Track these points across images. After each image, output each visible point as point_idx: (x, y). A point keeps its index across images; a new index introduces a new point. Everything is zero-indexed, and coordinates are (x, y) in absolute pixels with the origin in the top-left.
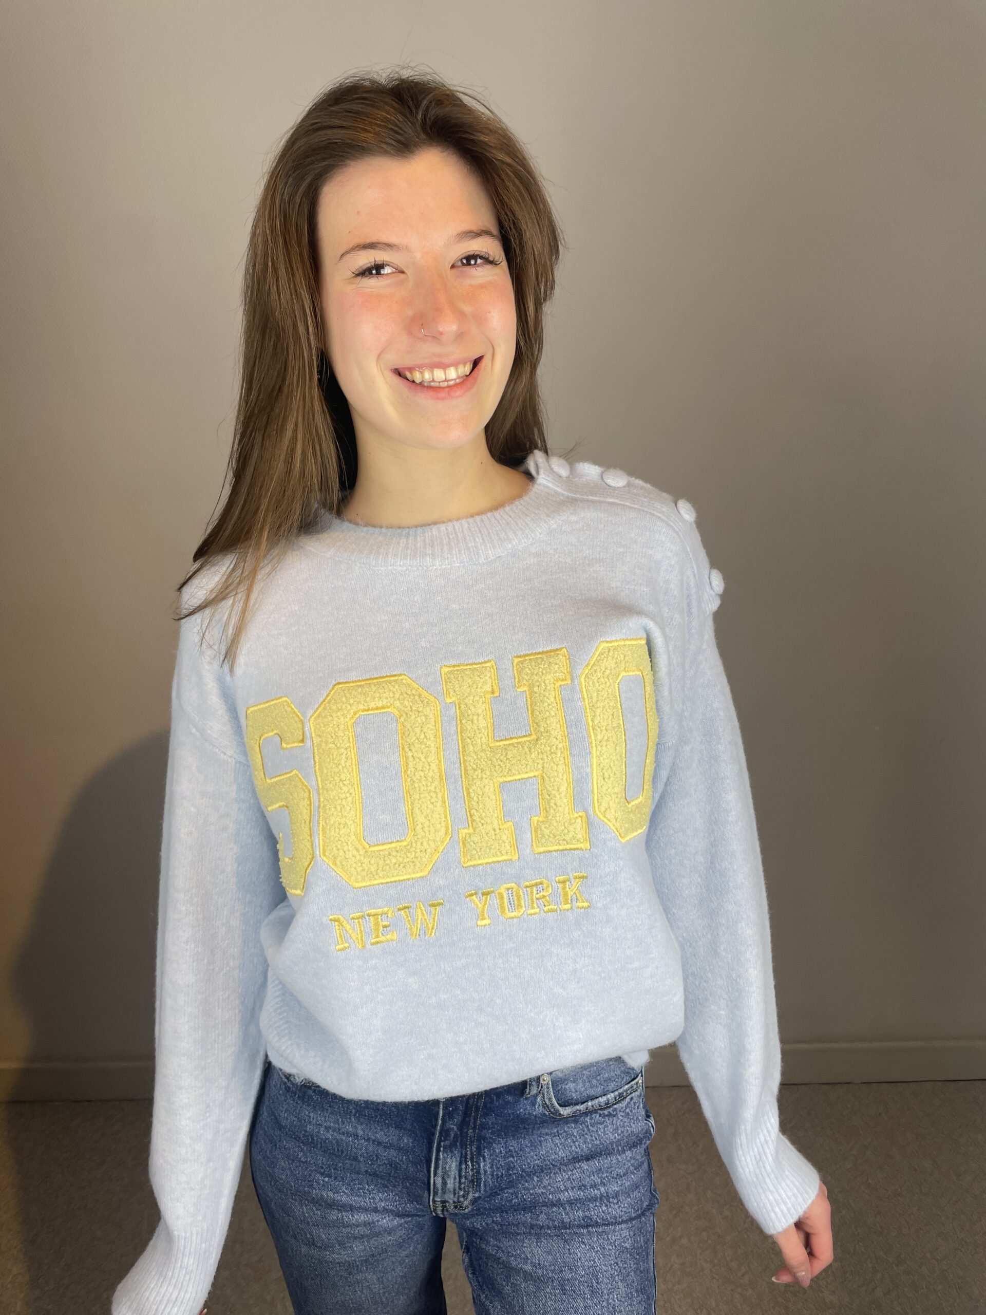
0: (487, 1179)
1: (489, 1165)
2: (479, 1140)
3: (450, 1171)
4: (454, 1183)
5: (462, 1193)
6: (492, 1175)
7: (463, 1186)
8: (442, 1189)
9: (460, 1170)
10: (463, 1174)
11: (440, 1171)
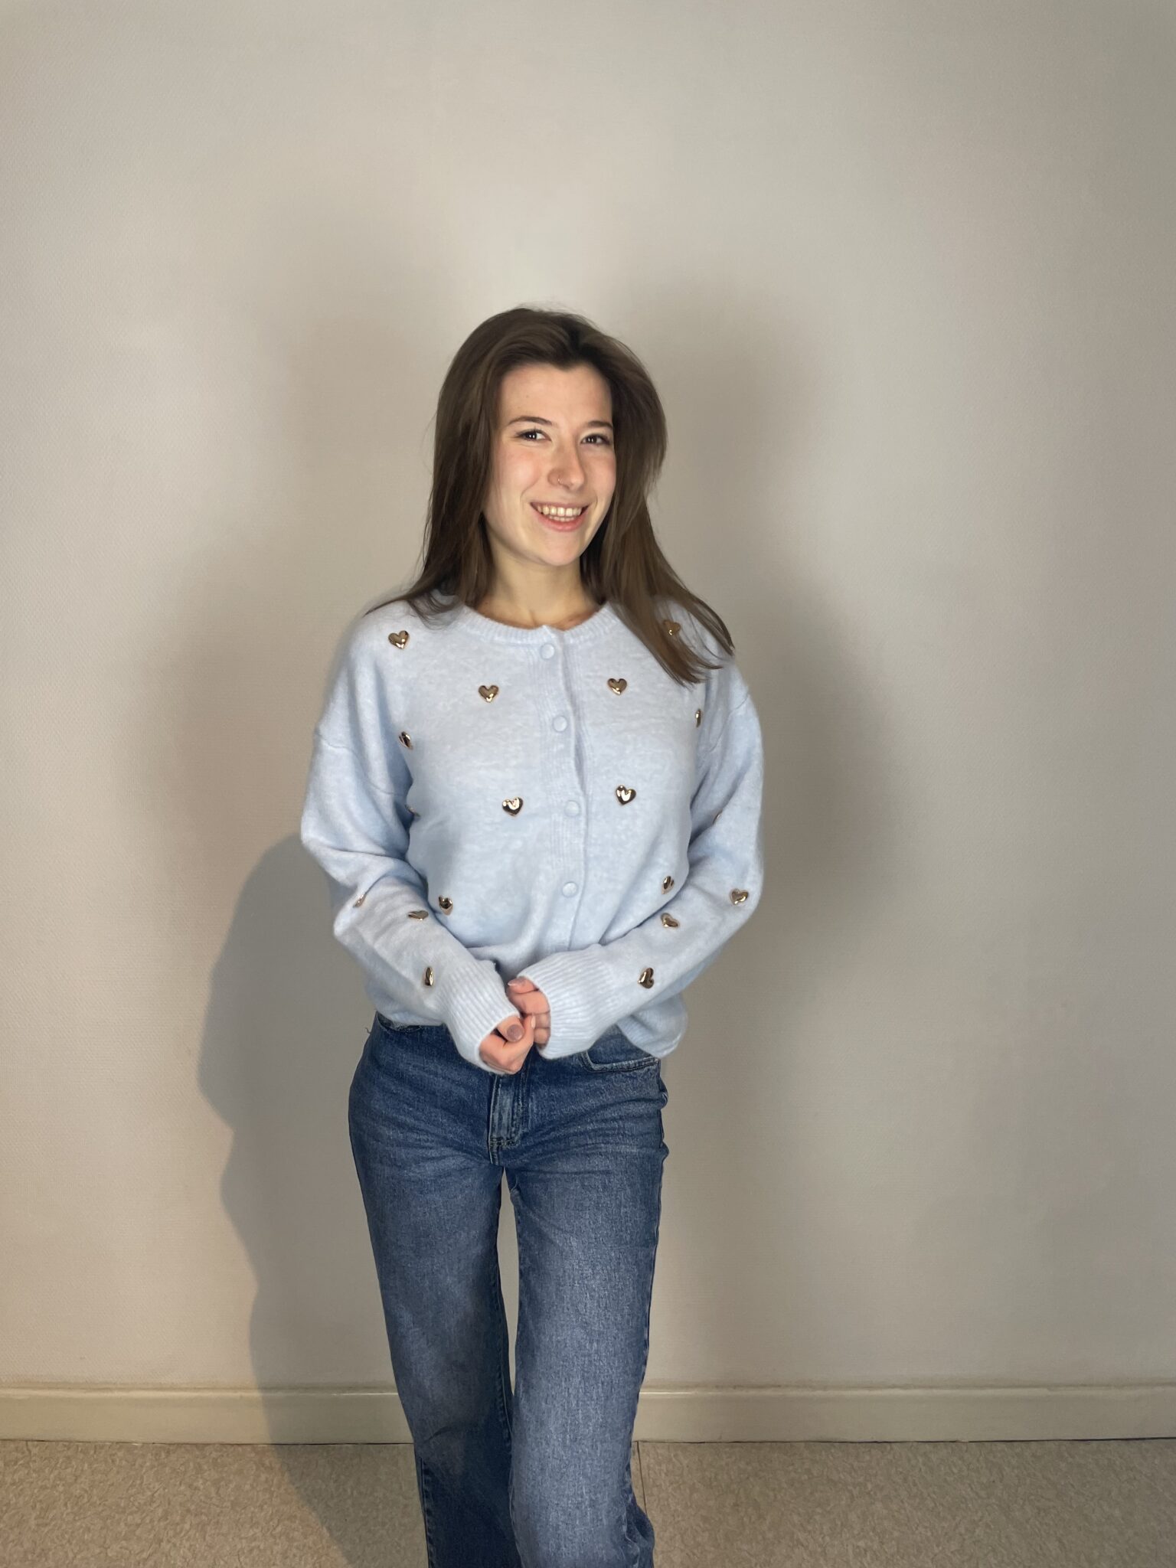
0: (534, 1118)
1: (535, 1106)
2: (529, 1083)
3: (505, 1106)
4: (508, 1118)
5: (513, 1129)
6: (538, 1114)
7: (514, 1122)
8: (499, 1124)
9: (513, 1107)
10: (515, 1111)
11: (497, 1107)
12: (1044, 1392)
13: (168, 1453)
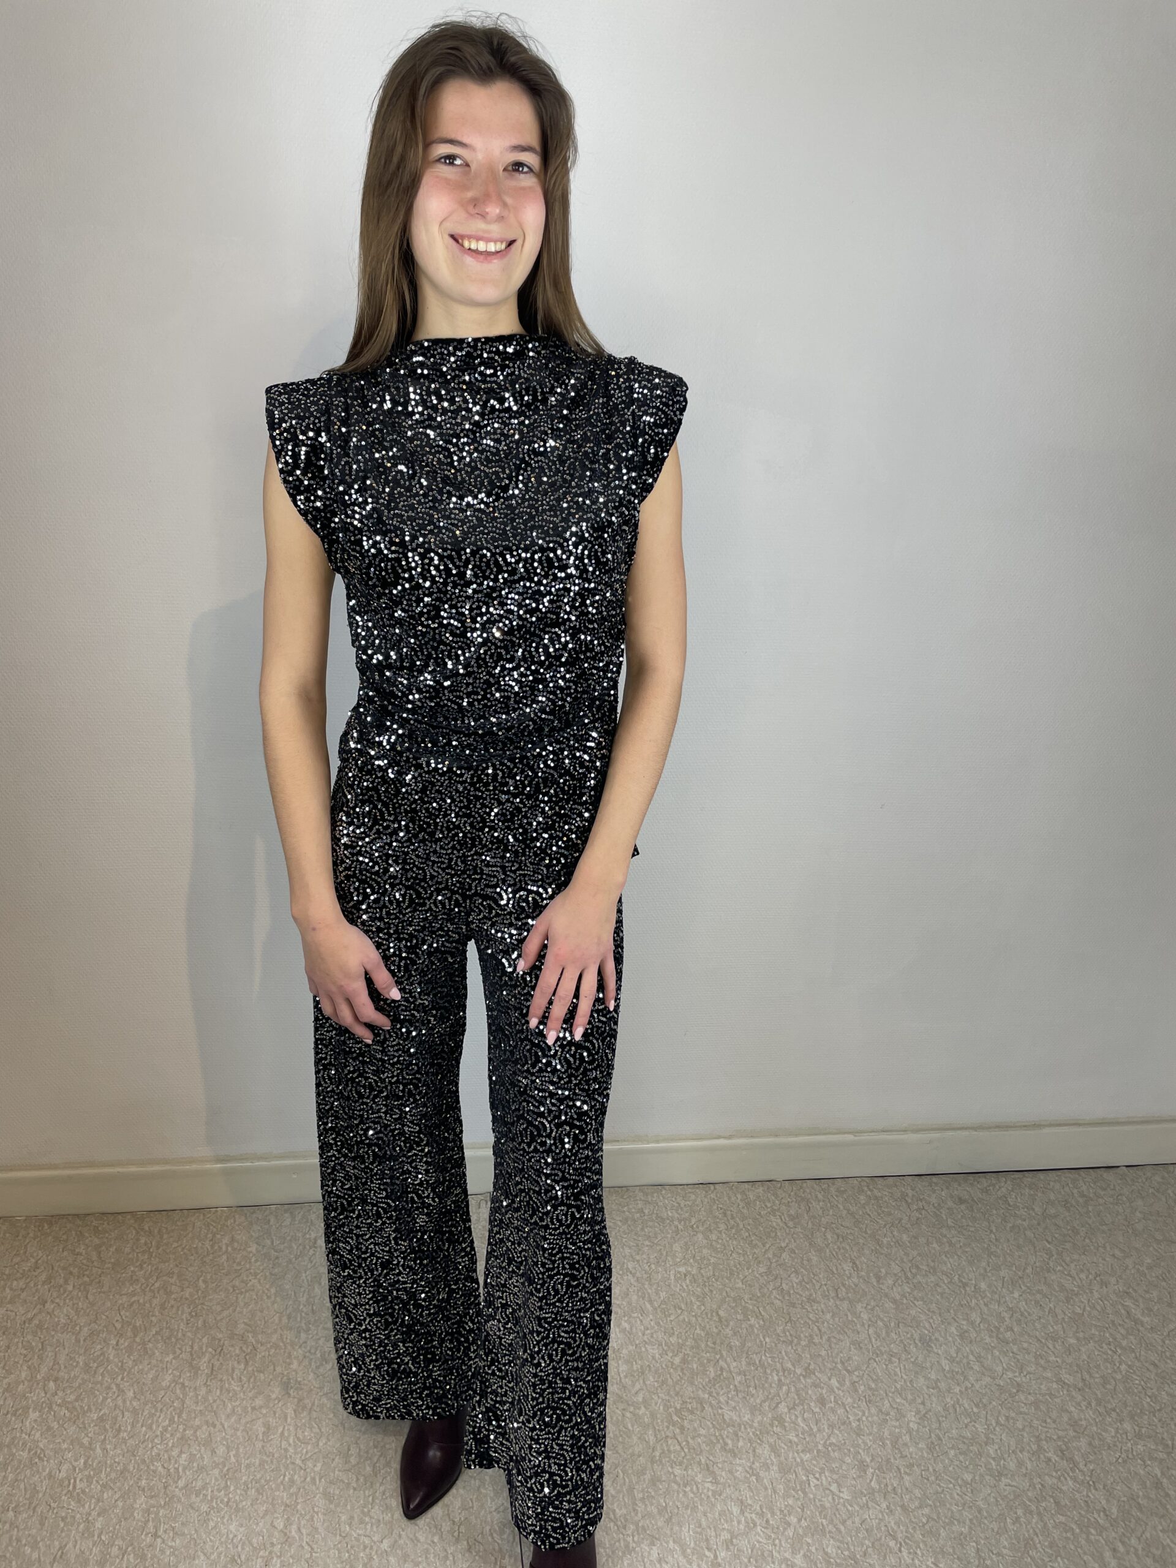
12: (850, 1137)
13: (51, 1224)
